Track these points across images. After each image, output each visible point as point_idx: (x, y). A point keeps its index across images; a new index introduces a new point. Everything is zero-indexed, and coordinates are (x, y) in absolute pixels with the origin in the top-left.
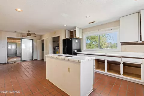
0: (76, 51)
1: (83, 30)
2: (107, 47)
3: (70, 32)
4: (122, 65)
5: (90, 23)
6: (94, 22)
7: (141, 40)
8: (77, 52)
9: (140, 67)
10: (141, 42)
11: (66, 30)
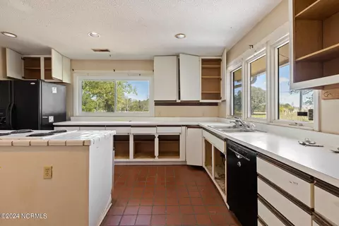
0: (51, 119)
1: (74, 64)
2: (123, 109)
3: (24, 59)
4: (157, 140)
5: (95, 51)
6: (107, 51)
7: (179, 99)
8: (55, 121)
9: (179, 140)
10: (179, 101)
11: (8, 50)
